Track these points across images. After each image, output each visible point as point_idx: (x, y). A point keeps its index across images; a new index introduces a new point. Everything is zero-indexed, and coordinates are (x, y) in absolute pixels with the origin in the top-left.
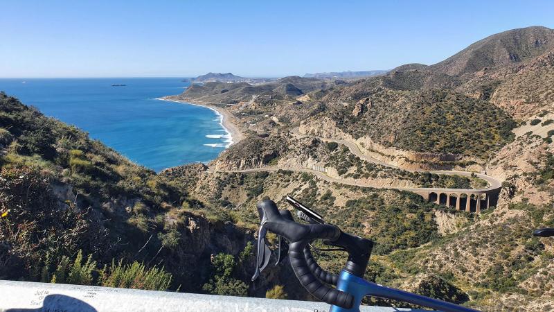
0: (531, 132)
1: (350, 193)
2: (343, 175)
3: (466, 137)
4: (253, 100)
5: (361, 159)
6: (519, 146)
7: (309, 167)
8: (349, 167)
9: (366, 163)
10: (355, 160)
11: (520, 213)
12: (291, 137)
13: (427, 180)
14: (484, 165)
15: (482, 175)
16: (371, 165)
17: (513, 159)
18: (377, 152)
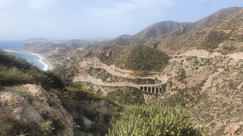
0: (175, 61)
1: (108, 89)
2: (105, 82)
3: (151, 64)
4: (57, 50)
5: (112, 74)
6: (171, 66)
7: (89, 79)
8: (107, 78)
9: (114, 76)
10: (109, 75)
11: (176, 92)
12: (80, 66)
13: (139, 81)
14: (159, 75)
15: (159, 78)
16: (116, 76)
17: (170, 71)
18: (118, 71)
